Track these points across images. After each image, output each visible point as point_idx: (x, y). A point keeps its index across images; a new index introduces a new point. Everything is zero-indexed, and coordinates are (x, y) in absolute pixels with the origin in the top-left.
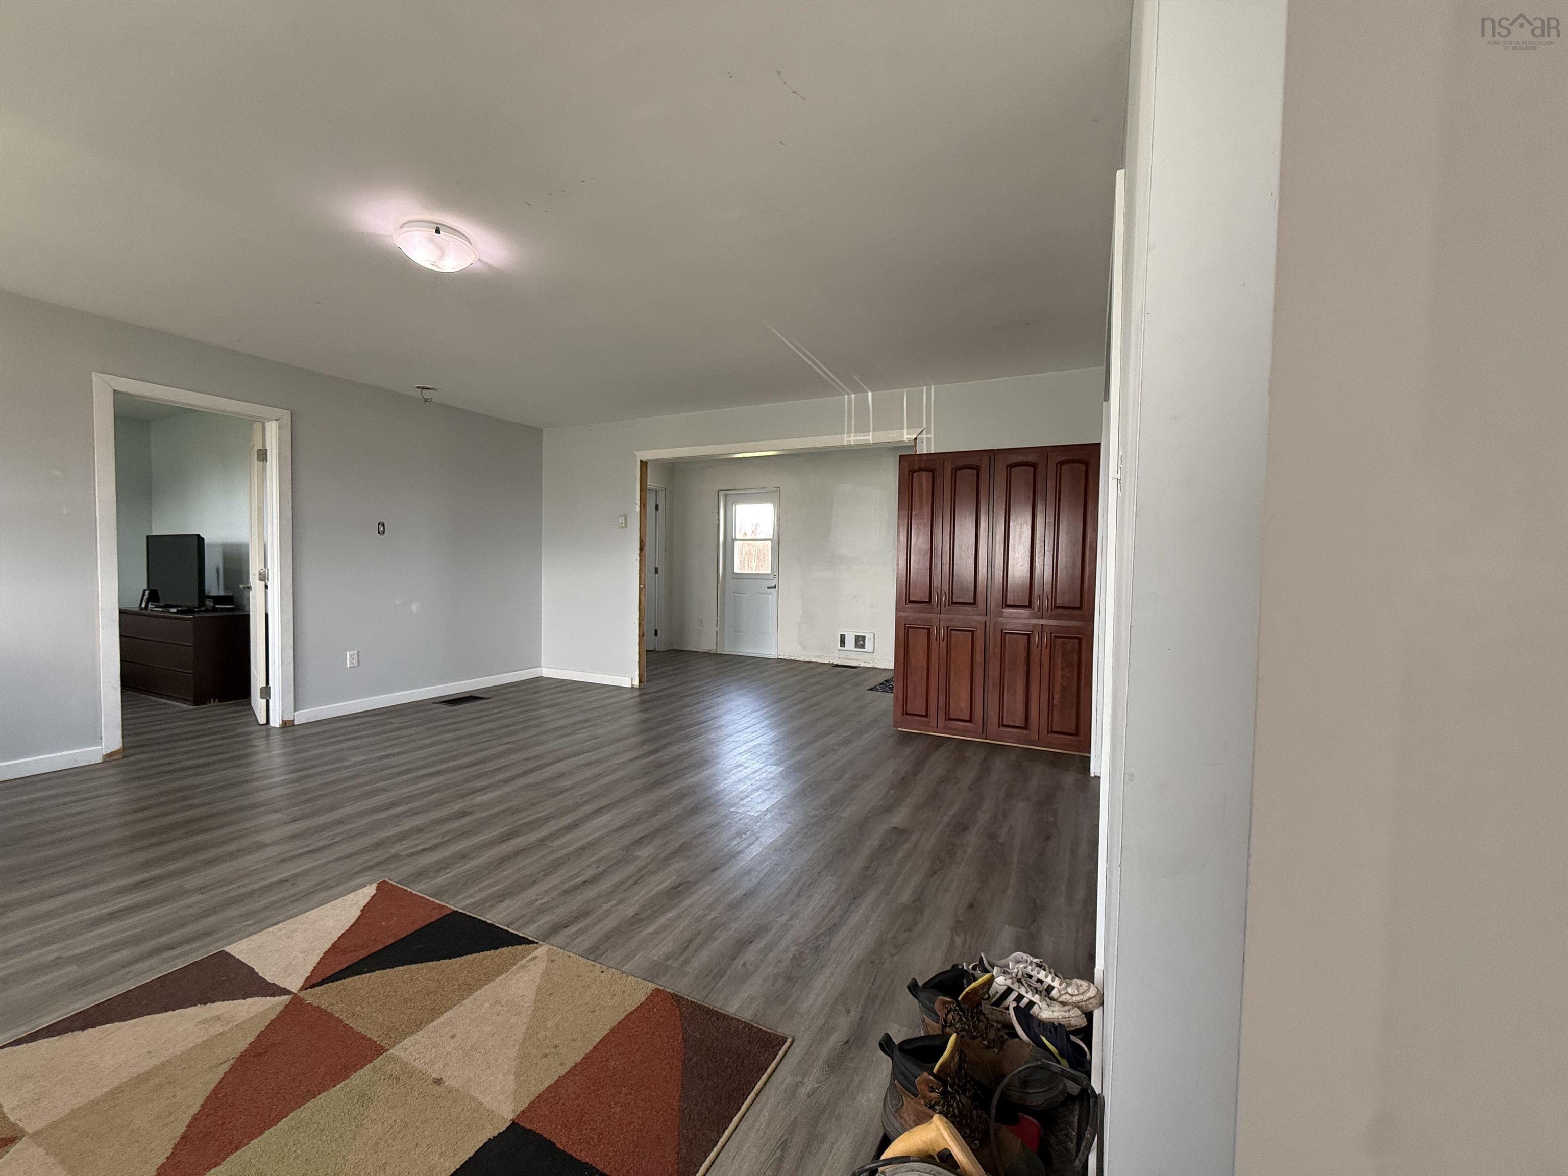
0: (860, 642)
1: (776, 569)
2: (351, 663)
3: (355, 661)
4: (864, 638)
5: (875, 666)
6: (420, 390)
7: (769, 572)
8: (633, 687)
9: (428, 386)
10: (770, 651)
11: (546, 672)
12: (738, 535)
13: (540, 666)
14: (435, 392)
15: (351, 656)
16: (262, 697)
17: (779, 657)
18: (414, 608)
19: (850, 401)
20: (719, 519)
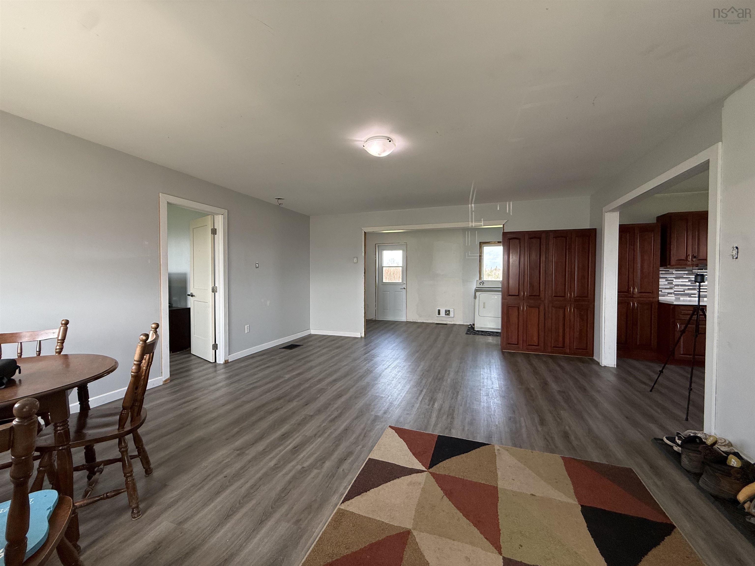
0: (448, 313)
1: (405, 279)
2: (247, 331)
3: (248, 330)
4: (449, 311)
5: (455, 323)
6: (277, 200)
7: (401, 281)
8: (361, 337)
9: (281, 198)
10: (403, 319)
11: (313, 332)
12: (385, 264)
13: (309, 329)
14: (283, 200)
15: (247, 327)
16: (213, 349)
17: (407, 321)
18: (268, 303)
19: (472, 207)
20: (376, 257)
